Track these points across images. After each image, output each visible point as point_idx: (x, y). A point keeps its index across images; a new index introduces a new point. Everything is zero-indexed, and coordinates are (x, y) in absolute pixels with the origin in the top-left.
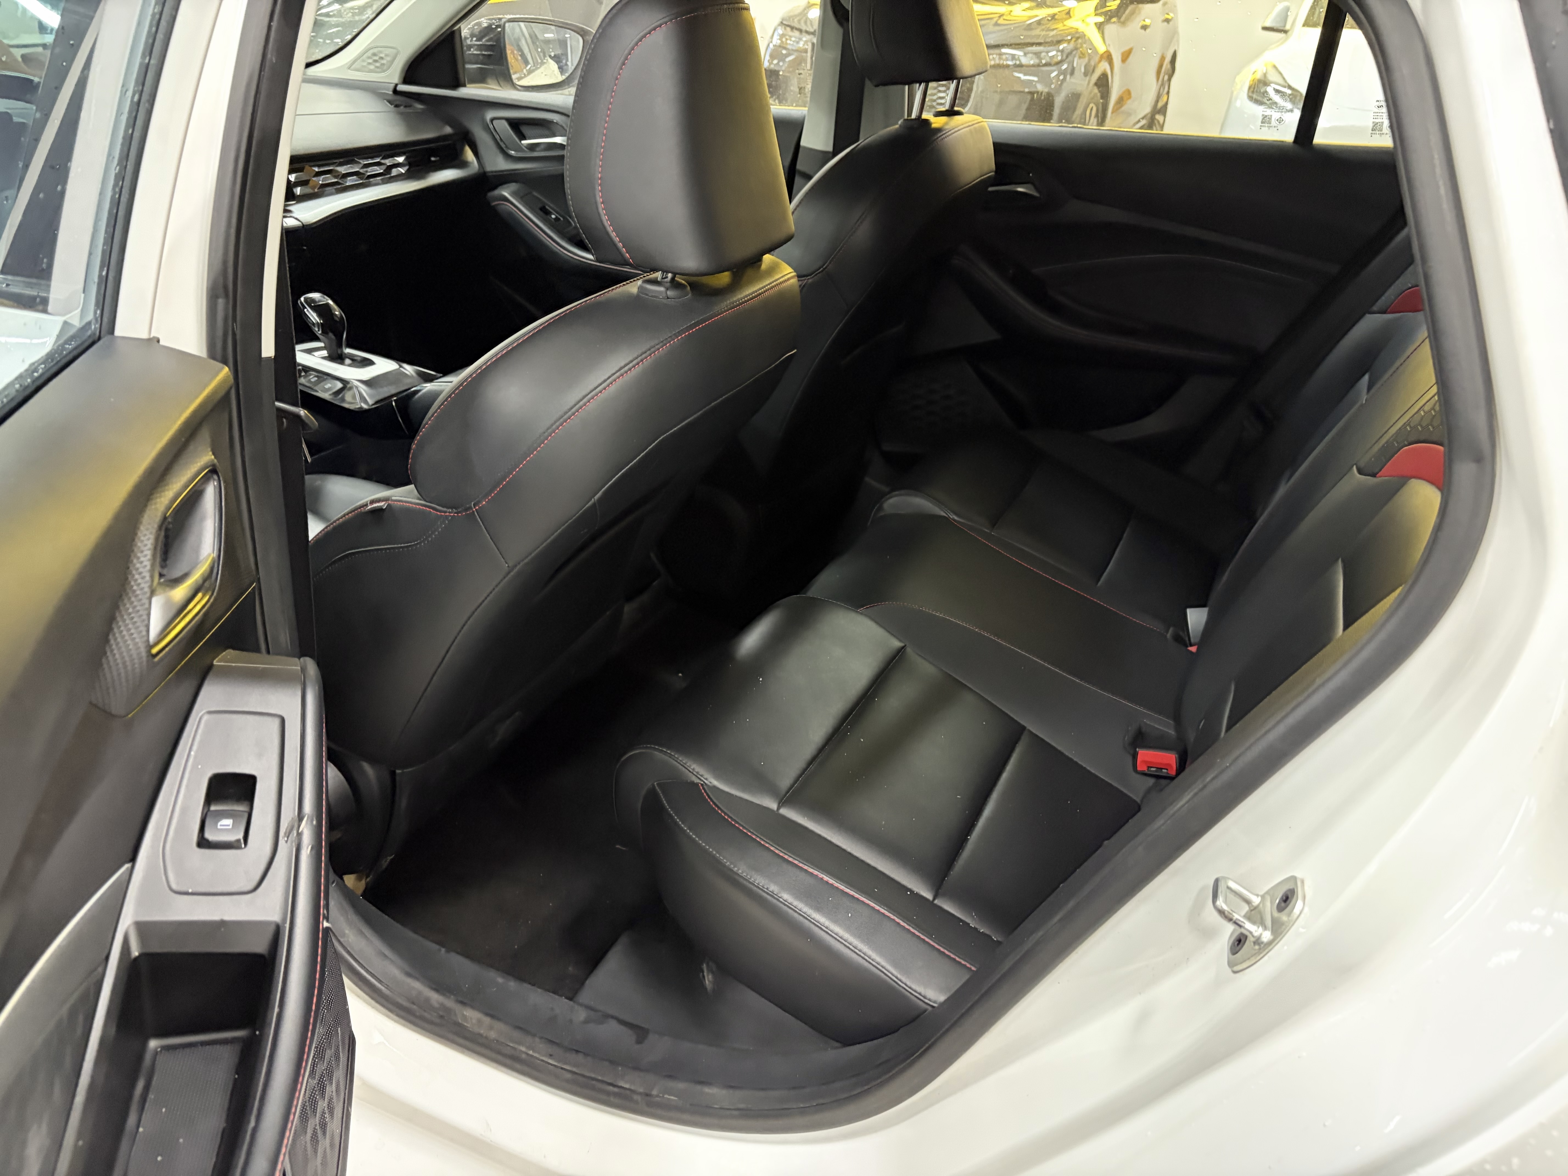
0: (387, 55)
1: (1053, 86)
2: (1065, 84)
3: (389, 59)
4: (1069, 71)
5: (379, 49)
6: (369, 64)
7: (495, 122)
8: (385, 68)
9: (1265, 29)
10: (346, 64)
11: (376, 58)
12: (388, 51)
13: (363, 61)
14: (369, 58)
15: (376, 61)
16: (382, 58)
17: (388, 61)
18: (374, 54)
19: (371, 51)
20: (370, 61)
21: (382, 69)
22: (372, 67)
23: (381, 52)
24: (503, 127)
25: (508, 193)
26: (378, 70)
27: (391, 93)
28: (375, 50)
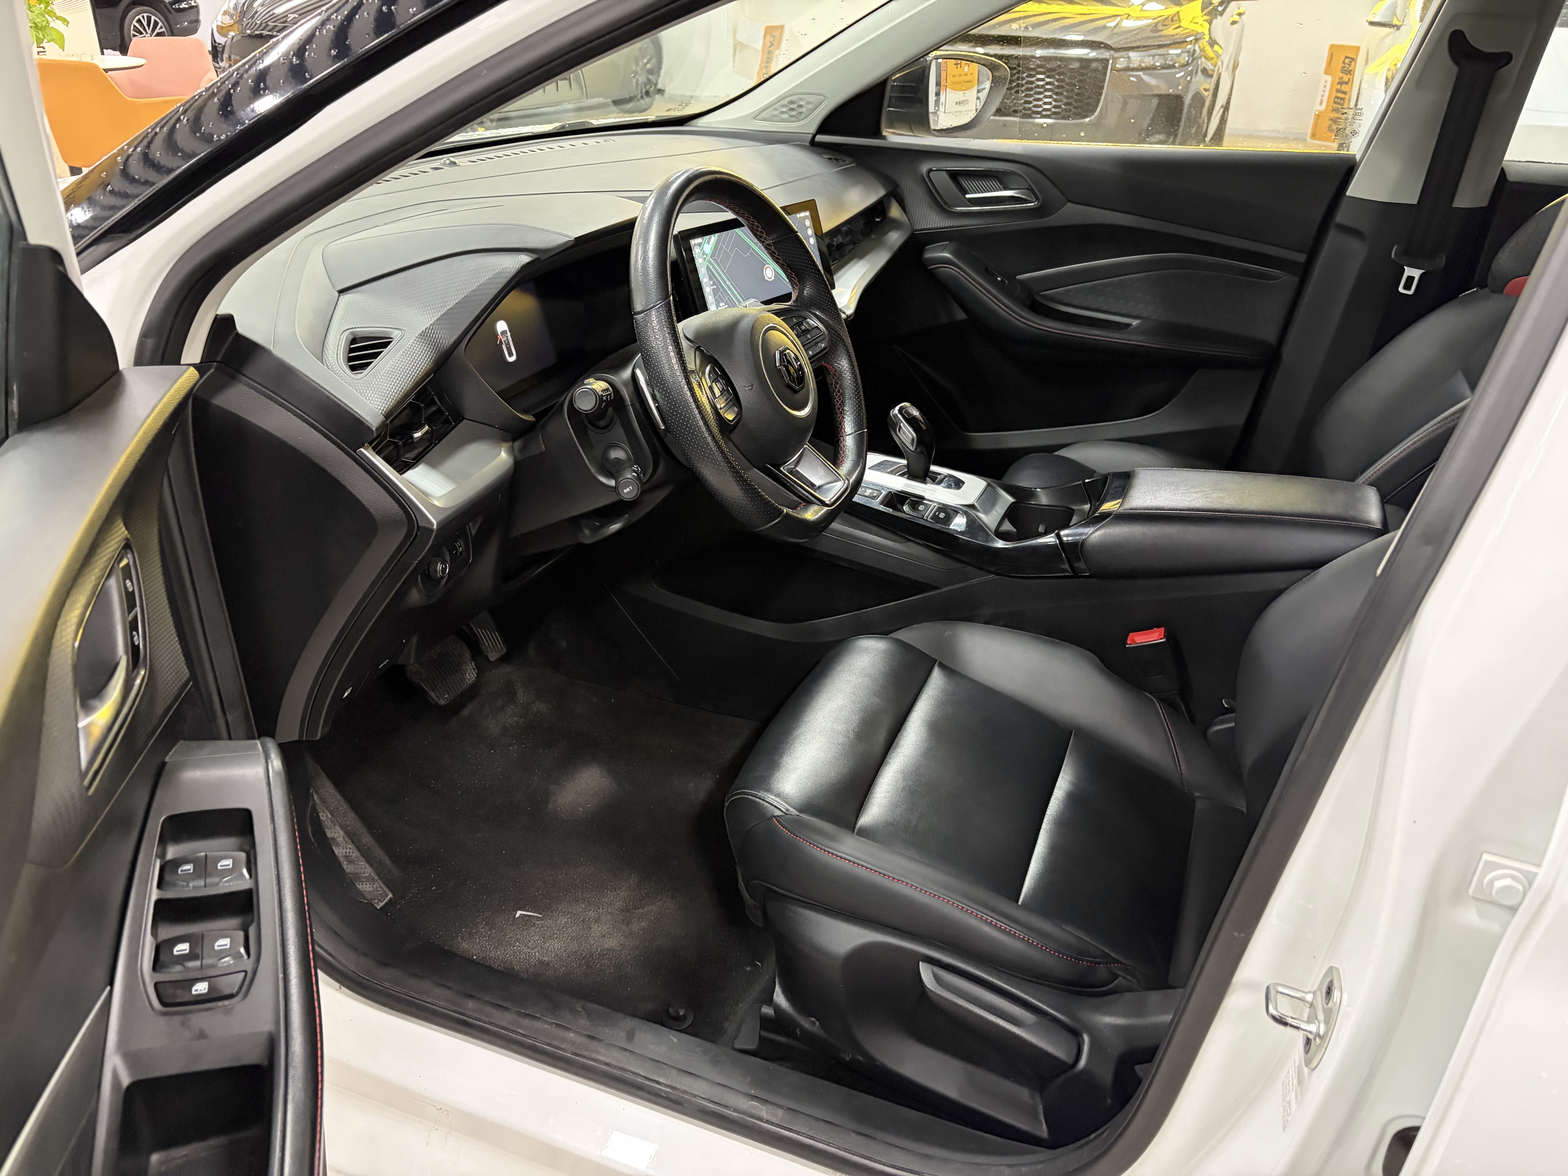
0: (808, 103)
1: (1180, 88)
2: (1191, 85)
3: (810, 107)
4: (1194, 72)
5: (802, 96)
6: (784, 112)
7: (931, 174)
8: (803, 116)
9: (1372, 24)
10: (752, 113)
11: (792, 106)
12: (812, 98)
13: (776, 109)
14: (783, 106)
15: (792, 109)
16: (801, 106)
17: (808, 110)
18: (792, 102)
19: (789, 99)
20: (784, 109)
21: (798, 117)
22: (785, 116)
23: (801, 99)
24: (942, 181)
25: (949, 253)
26: (793, 119)
27: (808, 144)
28: (794, 98)
